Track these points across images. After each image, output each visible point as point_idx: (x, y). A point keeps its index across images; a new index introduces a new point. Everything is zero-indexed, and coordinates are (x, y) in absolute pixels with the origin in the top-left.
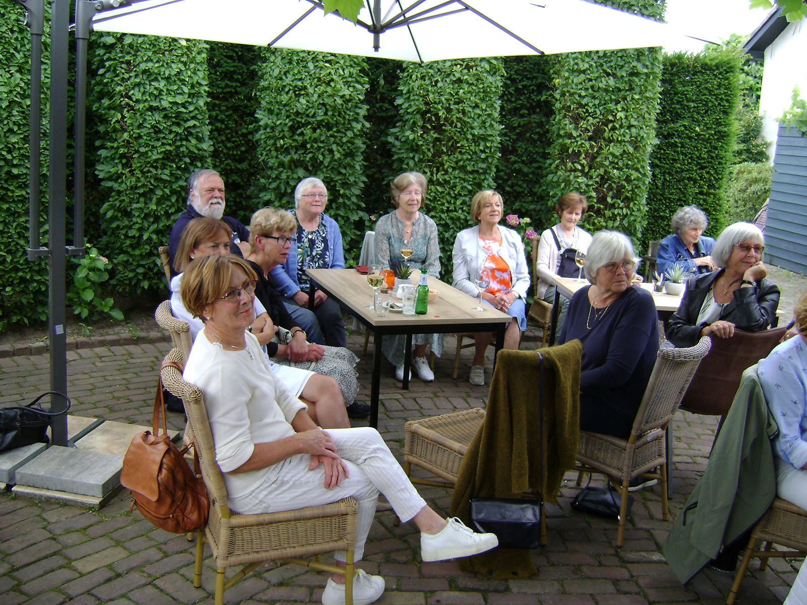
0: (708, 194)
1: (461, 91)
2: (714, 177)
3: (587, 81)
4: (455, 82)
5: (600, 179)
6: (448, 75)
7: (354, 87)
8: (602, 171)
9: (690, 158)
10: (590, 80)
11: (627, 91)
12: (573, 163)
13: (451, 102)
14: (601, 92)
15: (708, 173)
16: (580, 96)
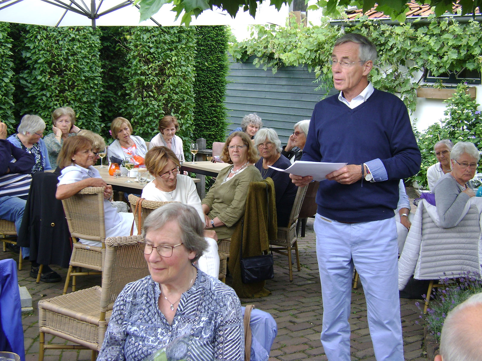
0: (216, 106)
1: (75, 47)
2: (219, 95)
3: (152, 37)
4: (70, 40)
5: (165, 101)
6: (66, 36)
7: (5, 46)
8: (166, 96)
9: (203, 83)
10: (154, 36)
11: (177, 42)
12: (147, 92)
13: (69, 54)
14: (161, 44)
15: (215, 92)
16: (149, 47)
